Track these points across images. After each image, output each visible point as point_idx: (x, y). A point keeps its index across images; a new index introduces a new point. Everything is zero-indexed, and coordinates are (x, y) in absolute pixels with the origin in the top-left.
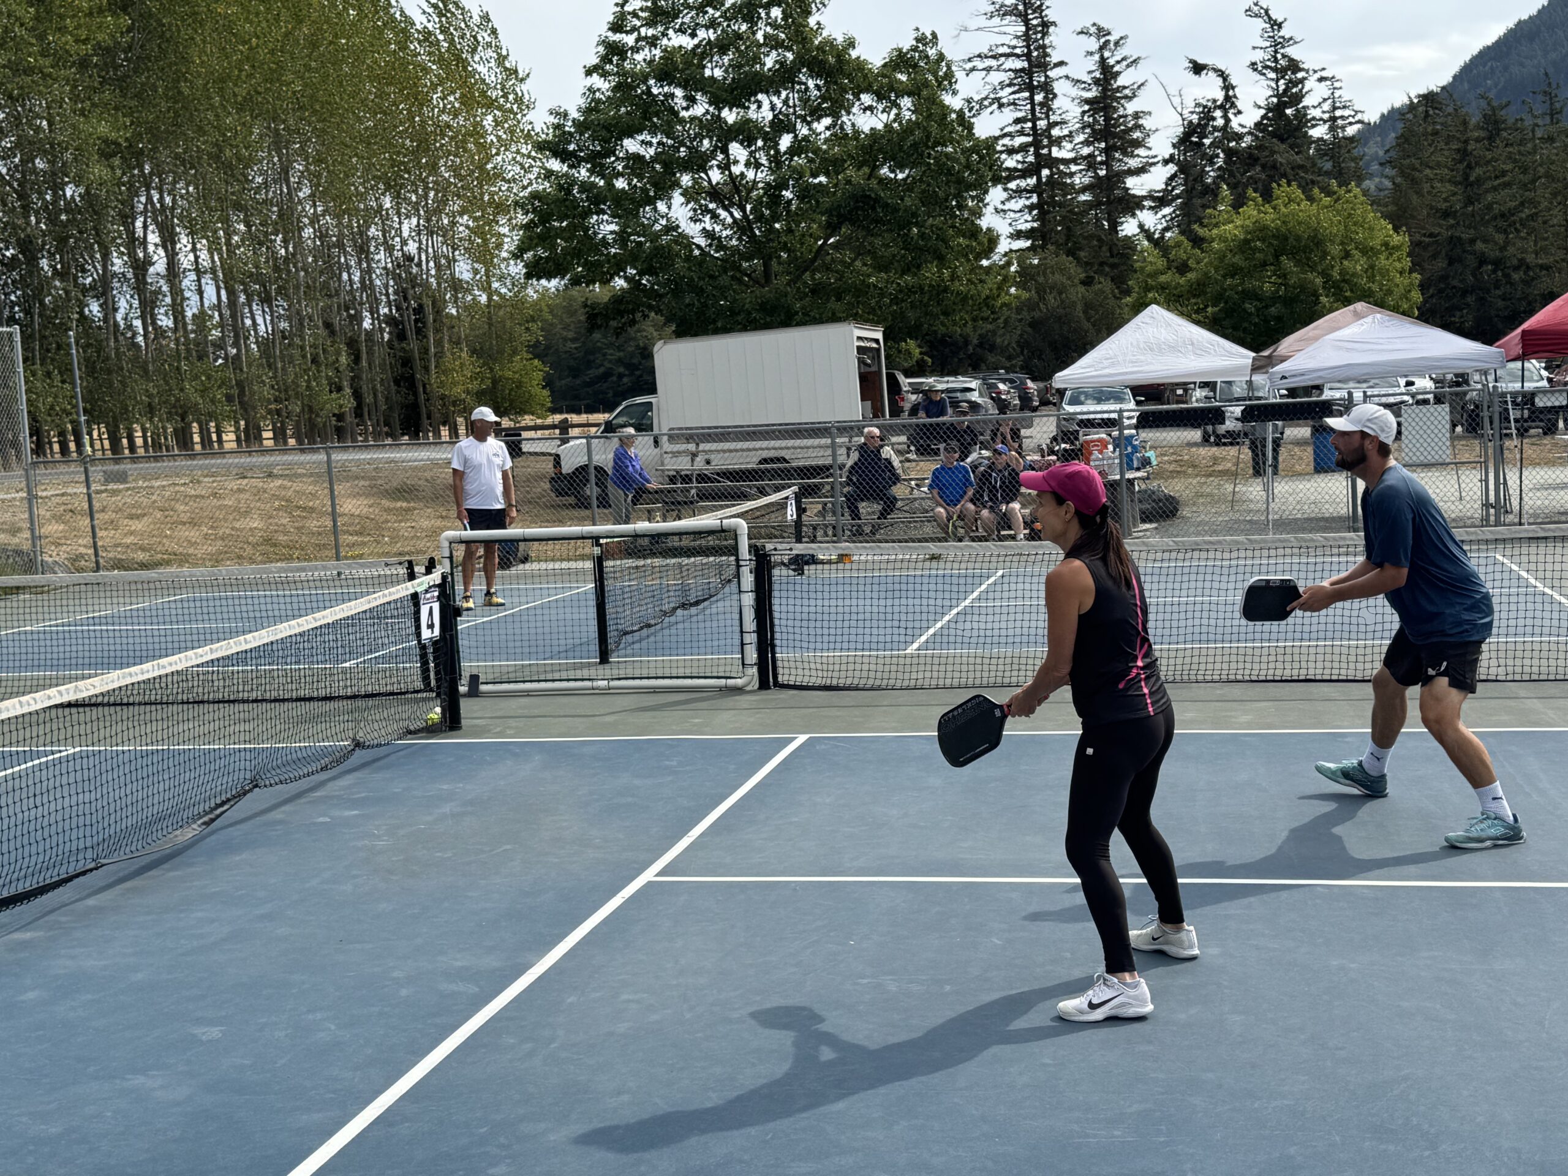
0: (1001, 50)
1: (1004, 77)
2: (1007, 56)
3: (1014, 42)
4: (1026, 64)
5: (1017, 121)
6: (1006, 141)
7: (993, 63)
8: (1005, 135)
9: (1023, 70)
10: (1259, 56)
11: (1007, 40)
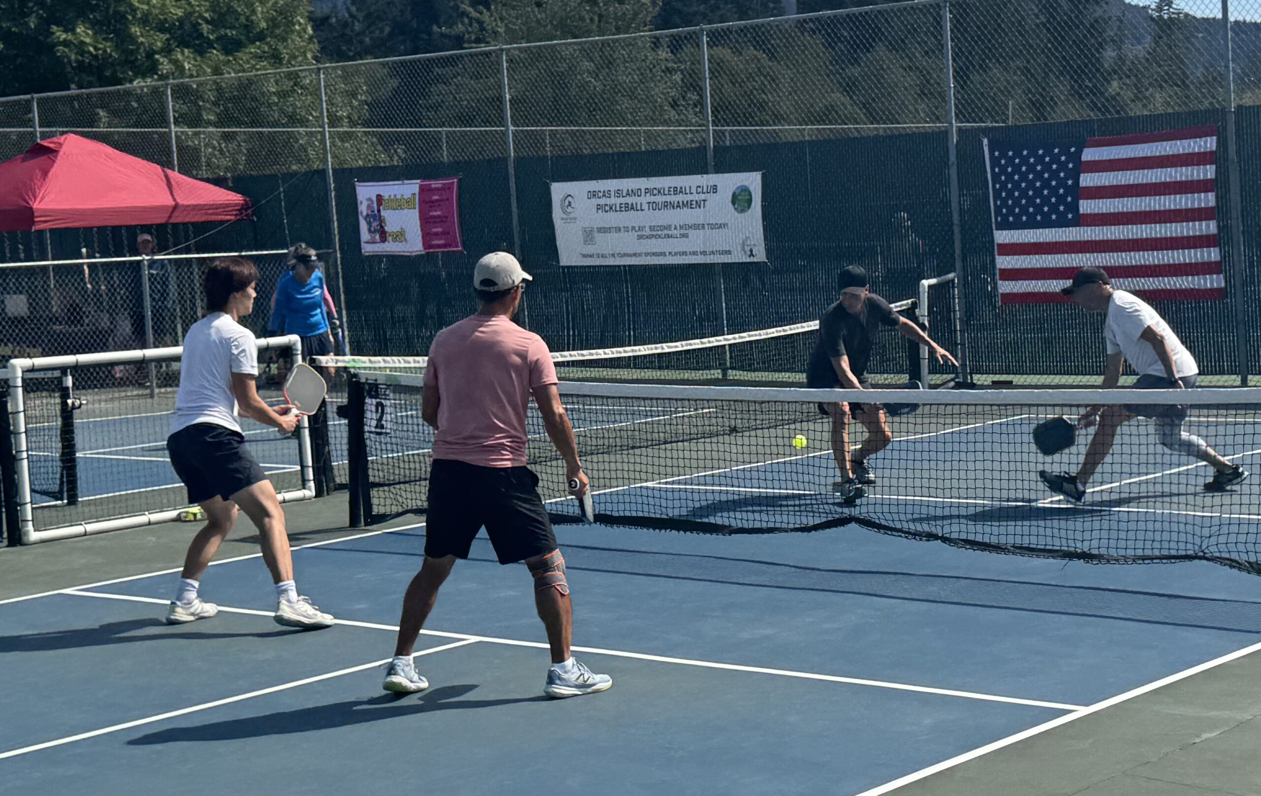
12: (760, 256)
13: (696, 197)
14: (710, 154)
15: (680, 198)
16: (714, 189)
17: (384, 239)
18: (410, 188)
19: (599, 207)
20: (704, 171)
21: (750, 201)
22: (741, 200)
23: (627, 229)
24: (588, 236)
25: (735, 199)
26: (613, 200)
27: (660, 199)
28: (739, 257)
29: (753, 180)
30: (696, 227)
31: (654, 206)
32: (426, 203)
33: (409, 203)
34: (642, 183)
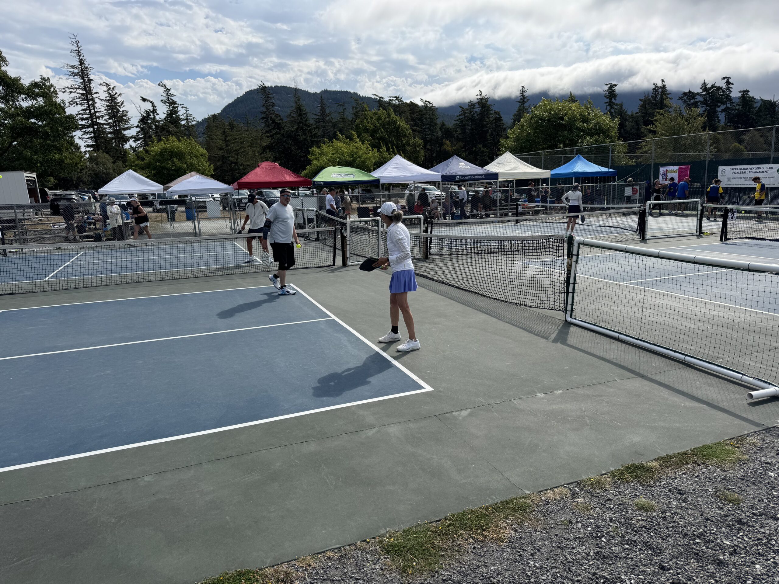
0: (77, 86)
1: (77, 95)
2: (78, 88)
3: (80, 84)
4: (85, 92)
5: (83, 110)
6: (80, 116)
7: (72, 90)
8: (80, 114)
9: (83, 94)
10: (163, 98)
11: (77, 83)
13: (765, 170)
14: (772, 159)
15: (760, 170)
16: (772, 168)
17: (666, 180)
18: (676, 168)
19: (733, 172)
20: (769, 163)
23: (741, 178)
24: (729, 180)
26: (738, 171)
27: (754, 170)
30: (764, 178)
31: (752, 172)
32: (680, 171)
33: (675, 172)
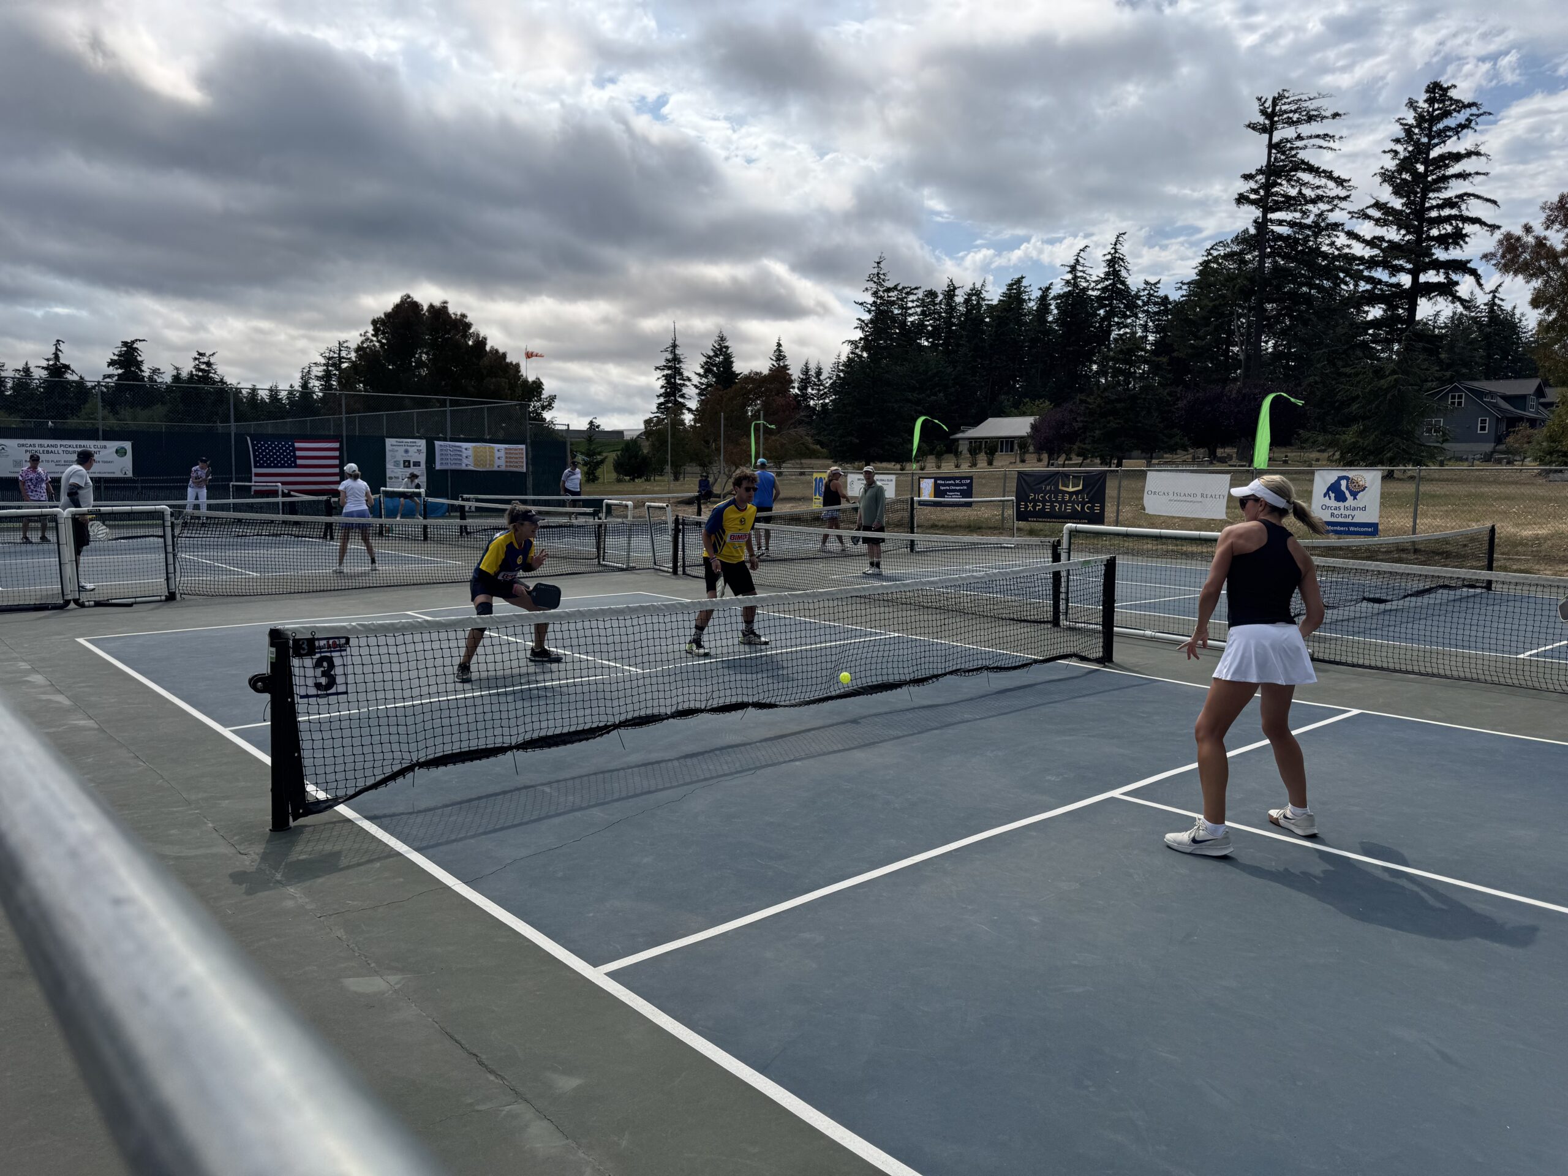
12: (130, 474)
14: (101, 433)
16: (105, 447)
20: (98, 439)
21: (125, 453)
22: (121, 452)
25: (117, 452)
28: (119, 475)
29: (128, 445)
34: (58, 442)
